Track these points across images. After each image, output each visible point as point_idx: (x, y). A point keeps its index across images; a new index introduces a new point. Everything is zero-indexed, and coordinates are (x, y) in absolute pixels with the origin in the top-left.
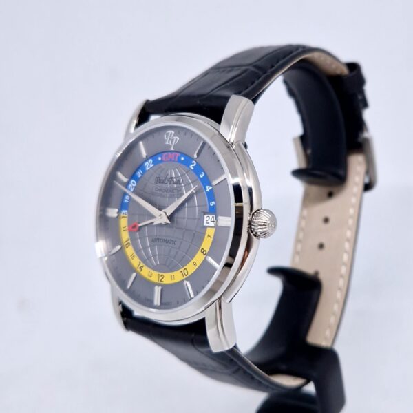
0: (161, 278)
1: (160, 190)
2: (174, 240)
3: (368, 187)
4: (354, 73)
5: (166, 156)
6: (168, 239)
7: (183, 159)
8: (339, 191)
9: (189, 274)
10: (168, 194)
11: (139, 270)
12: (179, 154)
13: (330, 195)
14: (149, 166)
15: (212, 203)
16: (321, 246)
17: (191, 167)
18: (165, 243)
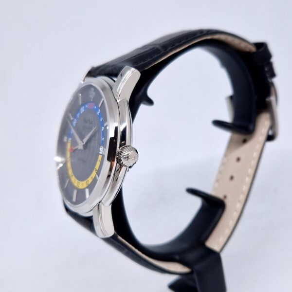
3: (270, 138)
4: (261, 50)
7: (95, 107)
8: (250, 139)
9: (89, 184)
11: (71, 177)
13: (245, 141)
15: (103, 139)
16: (232, 178)
17: (98, 113)
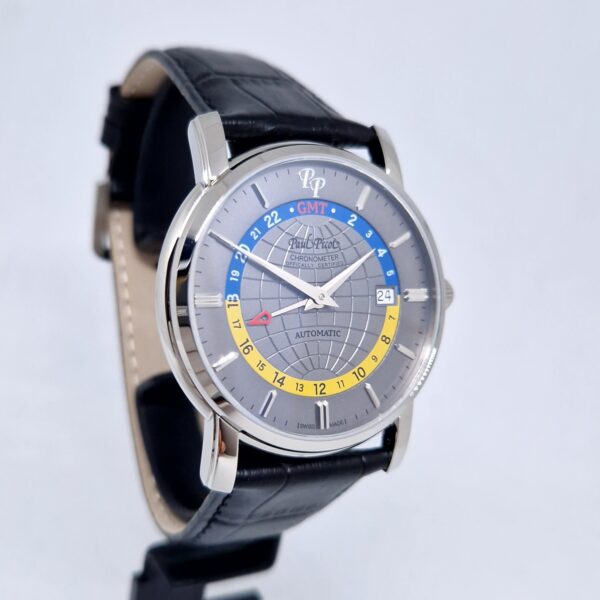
0: (319, 389)
1: (300, 258)
2: (336, 330)
5: (301, 206)
6: (325, 329)
7: (333, 211)
9: (367, 374)
10: (316, 264)
11: (277, 385)
12: (326, 204)
14: (273, 221)
15: (391, 273)
17: (349, 222)
18: (320, 337)
